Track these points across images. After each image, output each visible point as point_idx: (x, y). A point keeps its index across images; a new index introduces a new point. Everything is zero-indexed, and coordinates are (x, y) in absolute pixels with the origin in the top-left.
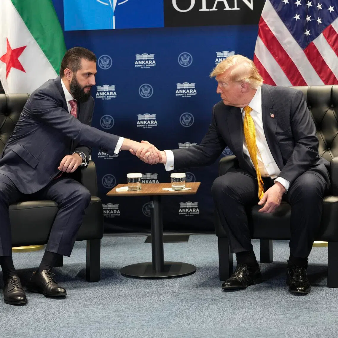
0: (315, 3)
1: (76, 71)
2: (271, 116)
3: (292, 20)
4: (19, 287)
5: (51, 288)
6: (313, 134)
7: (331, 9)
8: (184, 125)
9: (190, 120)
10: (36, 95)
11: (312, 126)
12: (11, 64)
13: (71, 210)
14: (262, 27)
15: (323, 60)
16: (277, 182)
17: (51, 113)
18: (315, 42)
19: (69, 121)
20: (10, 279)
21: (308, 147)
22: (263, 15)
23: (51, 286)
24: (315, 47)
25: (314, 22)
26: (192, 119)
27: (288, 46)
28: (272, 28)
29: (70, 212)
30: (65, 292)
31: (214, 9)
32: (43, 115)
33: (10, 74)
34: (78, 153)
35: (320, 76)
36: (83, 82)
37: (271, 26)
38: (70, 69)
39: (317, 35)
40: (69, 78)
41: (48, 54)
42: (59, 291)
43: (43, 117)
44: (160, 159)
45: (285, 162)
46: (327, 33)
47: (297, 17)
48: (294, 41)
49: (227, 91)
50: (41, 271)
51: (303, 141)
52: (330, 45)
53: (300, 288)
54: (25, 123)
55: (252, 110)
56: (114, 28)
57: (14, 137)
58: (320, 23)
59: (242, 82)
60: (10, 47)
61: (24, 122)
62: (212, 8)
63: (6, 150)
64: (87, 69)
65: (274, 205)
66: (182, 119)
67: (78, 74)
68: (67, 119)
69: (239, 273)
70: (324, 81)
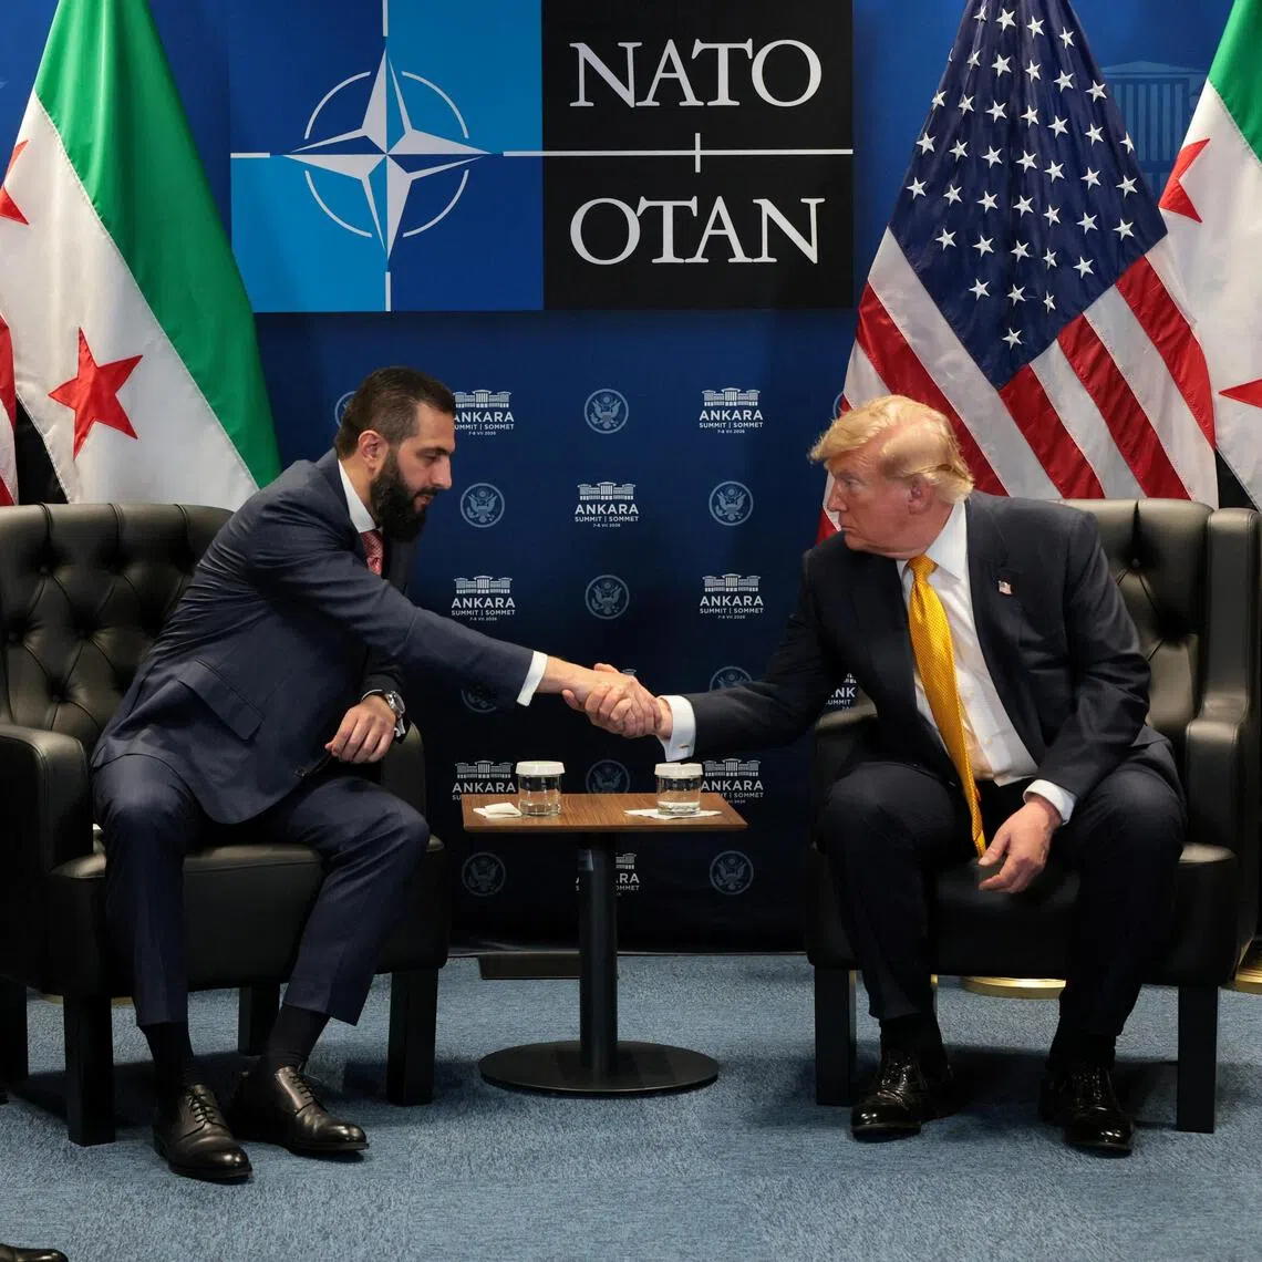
0: (1038, 247)
1: (400, 440)
2: (1001, 589)
3: (963, 296)
4: (215, 1121)
5: (315, 1127)
6: (1135, 649)
7: (1084, 267)
8: (597, 612)
9: (616, 598)
10: (270, 508)
11: (1127, 625)
12: (92, 413)
13: (371, 875)
14: (868, 316)
15: (1059, 422)
16: (1032, 794)
17: (322, 566)
18: (1035, 365)
19: (378, 596)
20: (188, 1098)
21: (1125, 687)
22: (872, 278)
23: (312, 1120)
24: (1035, 381)
25: (1034, 304)
26: (622, 595)
27: (951, 376)
28: (900, 322)
29: (367, 885)
30: (362, 1139)
31: (698, 258)
32: (291, 570)
33: (87, 442)
34: (382, 695)
35: (1047, 472)
36: (416, 475)
37: (897, 315)
38: (378, 433)
39: (1044, 345)
40: (371, 461)
41: (209, 384)
42: (346, 1136)
43: (289, 579)
44: (658, 720)
45: (1050, 736)
46: (1072, 340)
47: (980, 289)
48: (969, 363)
49: (865, 506)
50: (276, 1071)
51: (1106, 669)
52: (1080, 376)
53: (1110, 1134)
54: (221, 597)
55: (936, 566)
56: (388, 309)
57: (178, 636)
58: (1051, 309)
59: (914, 482)
60: (91, 356)
61: (218, 590)
62: (693, 255)
63: (153, 679)
64: (433, 437)
65: (1033, 867)
66: (592, 594)
67: (406, 450)
68: (371, 590)
69: (896, 1081)
70: (1060, 487)
